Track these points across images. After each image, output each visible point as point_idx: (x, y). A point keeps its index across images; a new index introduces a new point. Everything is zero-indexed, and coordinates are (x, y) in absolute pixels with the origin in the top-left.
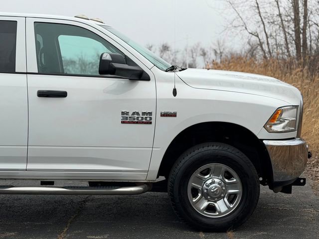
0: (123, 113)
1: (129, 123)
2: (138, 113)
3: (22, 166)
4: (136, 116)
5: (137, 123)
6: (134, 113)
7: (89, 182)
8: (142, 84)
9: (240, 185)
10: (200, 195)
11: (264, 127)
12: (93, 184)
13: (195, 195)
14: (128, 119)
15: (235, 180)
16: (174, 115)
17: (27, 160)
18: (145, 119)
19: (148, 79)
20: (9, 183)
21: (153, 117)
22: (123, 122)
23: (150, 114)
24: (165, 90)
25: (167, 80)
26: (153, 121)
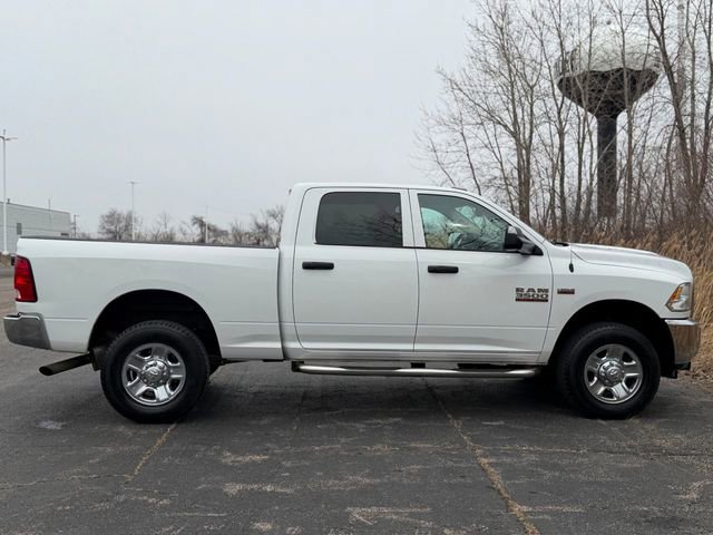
0: (518, 290)
1: (524, 300)
2: (533, 291)
3: (409, 347)
4: (531, 293)
5: (532, 300)
6: (529, 290)
7: (459, 365)
8: (534, 259)
9: (640, 368)
10: (596, 379)
11: (667, 305)
12: (462, 366)
13: (591, 380)
14: (524, 296)
15: (634, 363)
16: (572, 292)
17: (415, 340)
18: (539, 297)
19: (540, 253)
20: (396, 364)
21: (549, 294)
22: (517, 300)
23: (547, 291)
24: (561, 266)
25: (564, 255)
26: (549, 298)
